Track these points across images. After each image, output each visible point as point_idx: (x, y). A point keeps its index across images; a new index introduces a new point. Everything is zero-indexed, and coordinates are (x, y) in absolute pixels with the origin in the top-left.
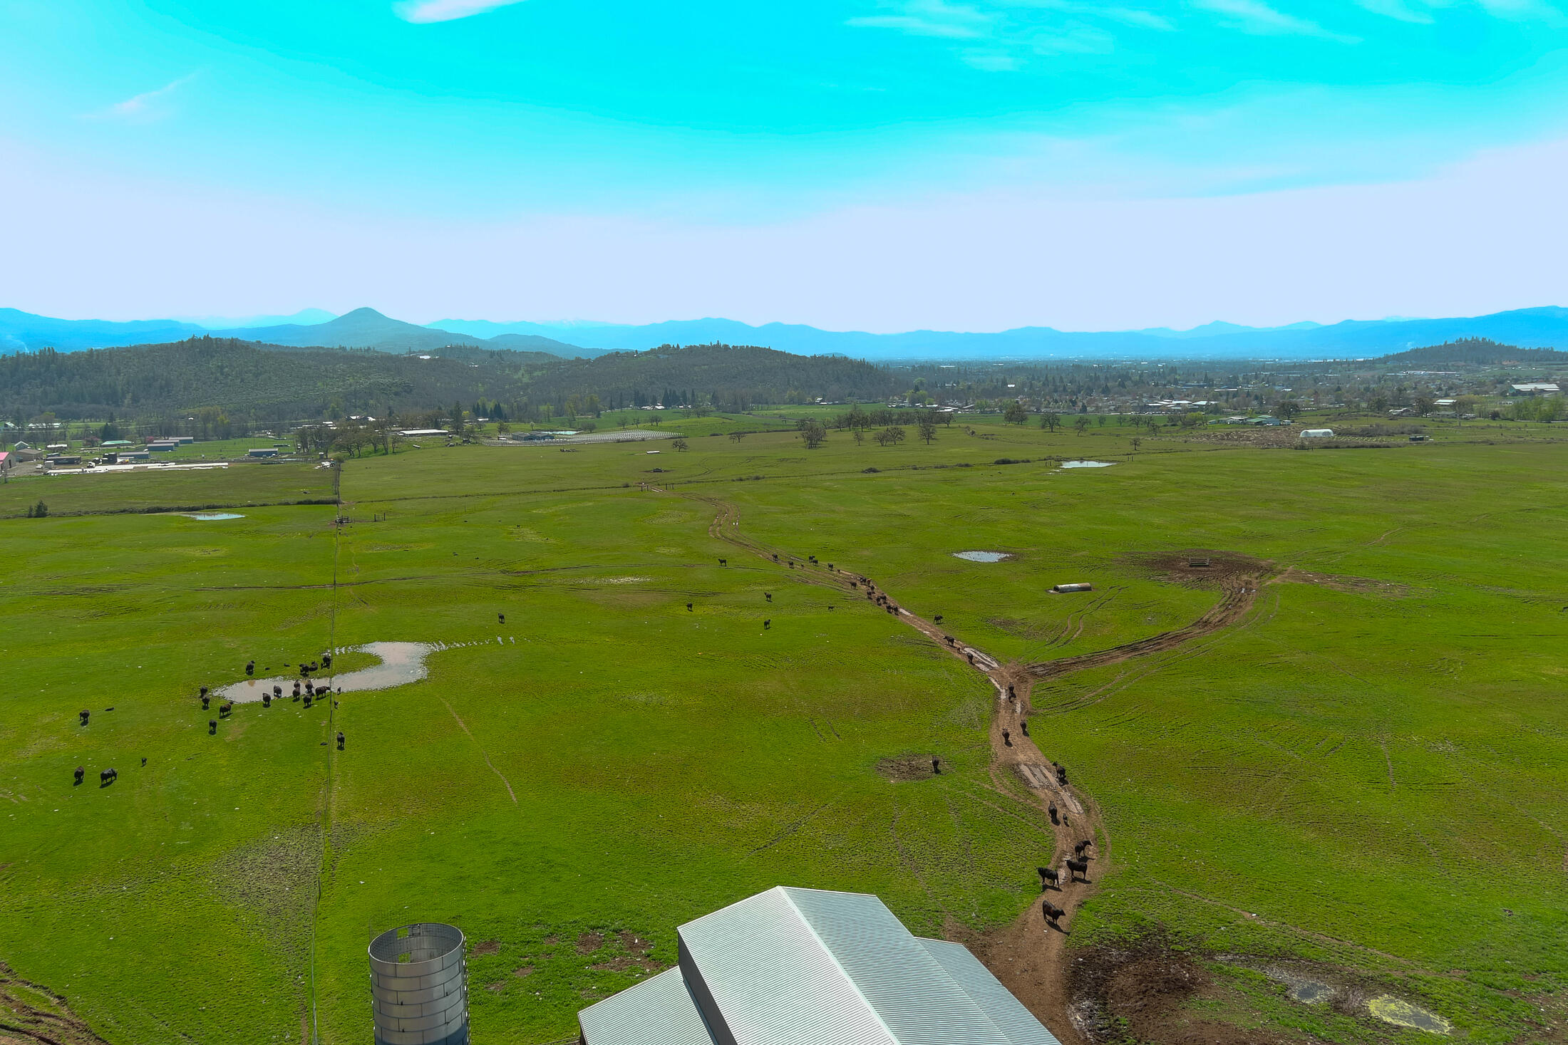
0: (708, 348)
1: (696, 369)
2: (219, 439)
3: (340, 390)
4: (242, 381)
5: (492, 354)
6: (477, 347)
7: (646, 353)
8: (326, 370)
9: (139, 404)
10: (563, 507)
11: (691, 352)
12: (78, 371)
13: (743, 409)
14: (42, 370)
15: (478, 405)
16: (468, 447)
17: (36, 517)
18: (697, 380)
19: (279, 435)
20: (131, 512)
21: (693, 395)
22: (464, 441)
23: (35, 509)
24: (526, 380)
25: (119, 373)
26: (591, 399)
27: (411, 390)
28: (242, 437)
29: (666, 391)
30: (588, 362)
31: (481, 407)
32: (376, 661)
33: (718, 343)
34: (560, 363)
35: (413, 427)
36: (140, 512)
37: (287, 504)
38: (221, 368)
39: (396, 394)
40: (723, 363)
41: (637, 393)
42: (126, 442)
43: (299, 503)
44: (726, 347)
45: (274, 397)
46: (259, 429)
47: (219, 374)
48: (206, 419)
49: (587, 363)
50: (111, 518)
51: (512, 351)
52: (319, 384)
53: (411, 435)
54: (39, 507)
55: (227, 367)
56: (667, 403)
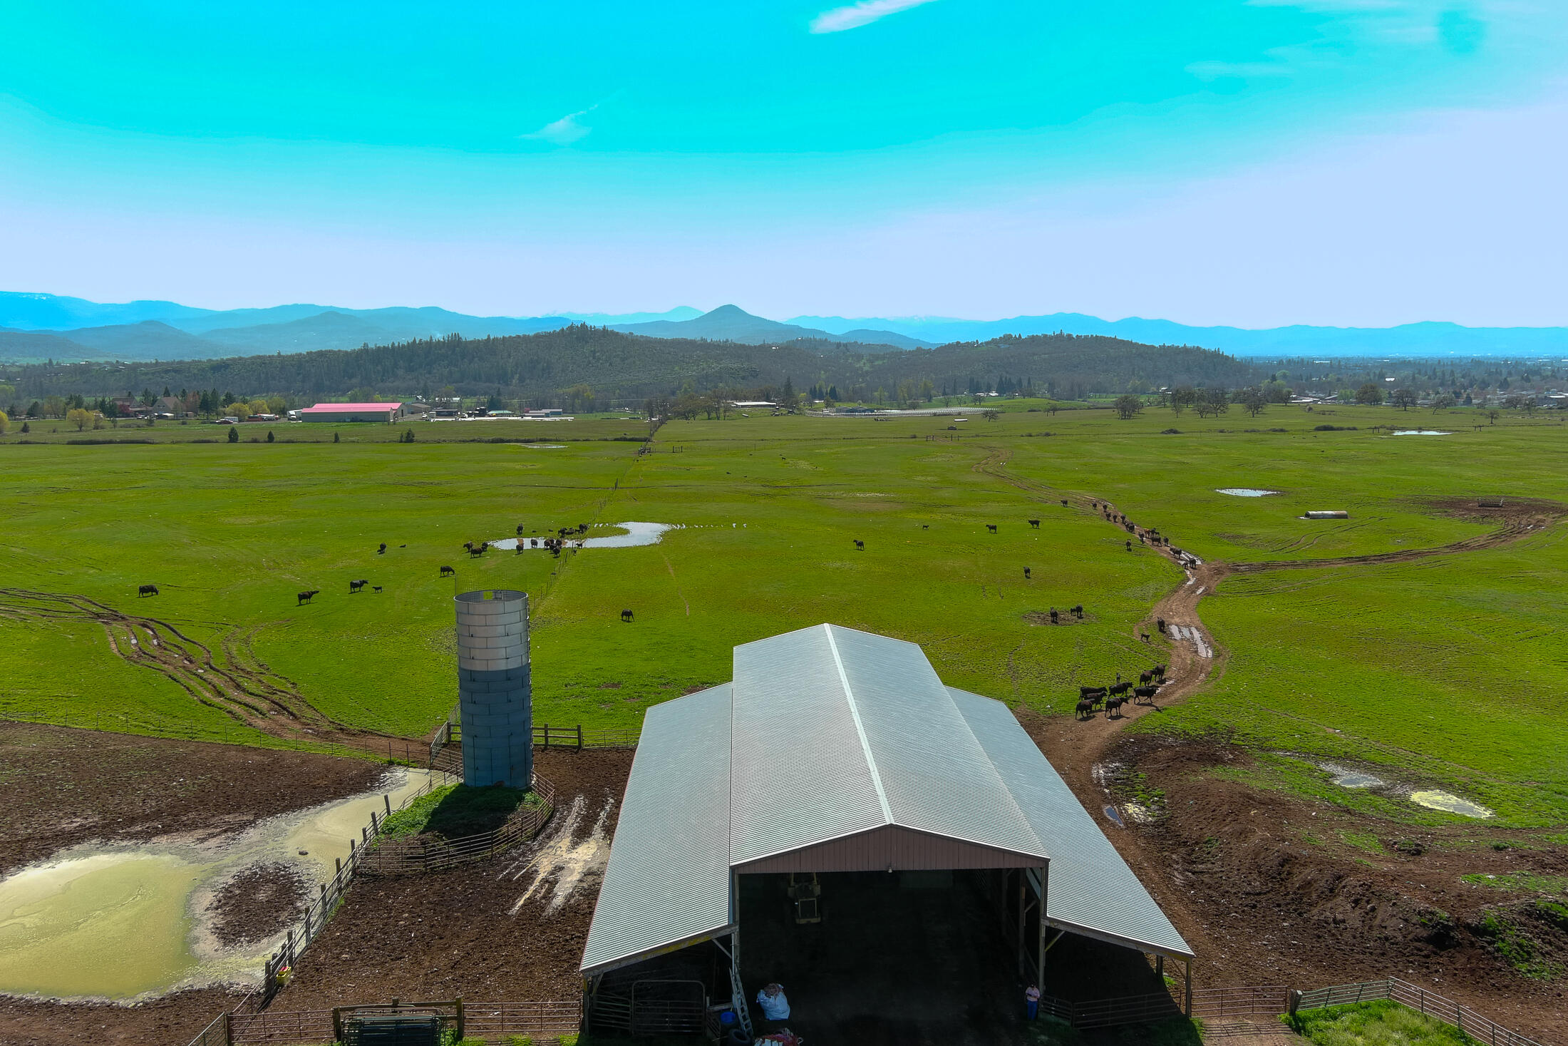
0: (1051, 338)
1: (1036, 358)
3: (694, 373)
5: (839, 345)
6: (826, 340)
7: (987, 343)
9: (524, 384)
10: (843, 449)
11: (1033, 341)
13: (1080, 397)
14: (449, 353)
16: (791, 417)
17: (405, 442)
18: (1036, 369)
20: (479, 442)
21: (1029, 383)
22: (789, 412)
25: (509, 356)
26: (925, 384)
29: (1001, 379)
30: (929, 351)
31: (817, 389)
33: (1061, 333)
34: (901, 352)
35: (746, 399)
36: (486, 442)
37: (606, 440)
39: (743, 378)
40: (1064, 352)
41: (972, 380)
44: (1070, 336)
46: (620, 406)
48: (576, 395)
49: (928, 352)
50: (462, 445)
51: (859, 343)
53: (742, 406)
54: (408, 434)
55: (598, 352)
56: (1001, 391)
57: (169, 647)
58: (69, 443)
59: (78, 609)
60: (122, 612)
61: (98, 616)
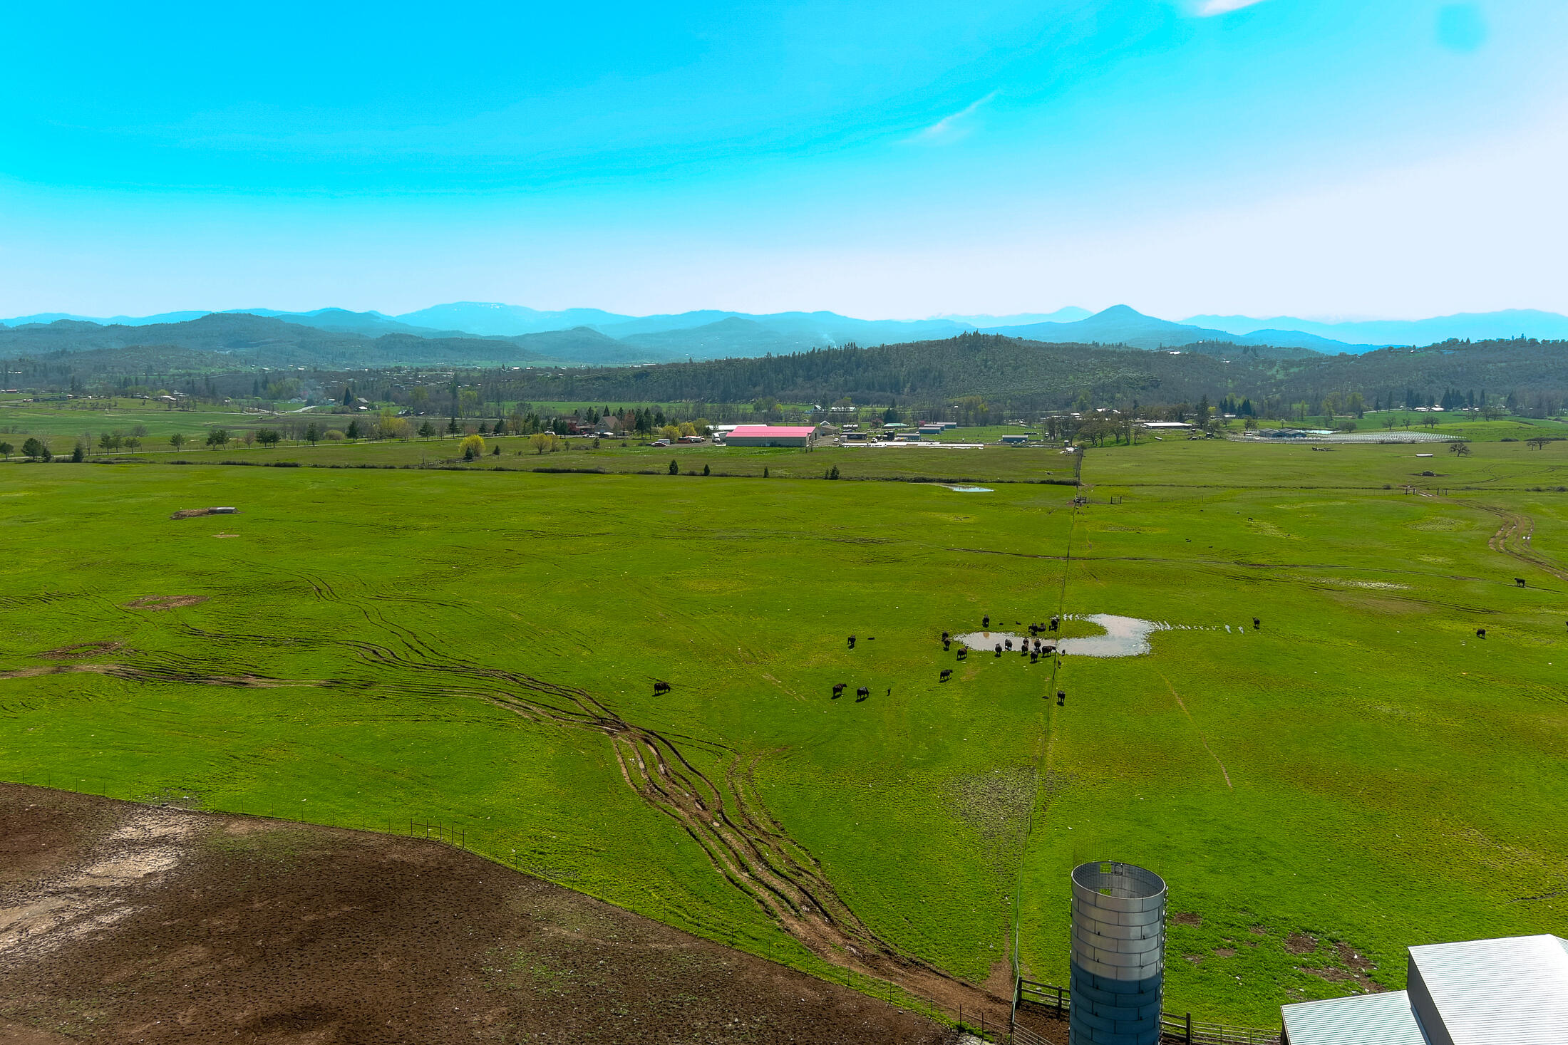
0: (1509, 343)
1: (1490, 366)
2: (977, 426)
3: (1090, 383)
4: (1002, 373)
5: (1246, 349)
6: (1230, 343)
7: (1426, 349)
8: (1078, 365)
9: (916, 393)
10: (1310, 505)
11: (1486, 347)
12: (871, 363)
13: (1550, 414)
14: (846, 362)
15: (1226, 401)
16: (1211, 442)
17: (830, 479)
18: (1489, 379)
19: (1030, 424)
20: (901, 481)
21: (1483, 396)
22: (1208, 436)
23: (830, 472)
24: (1280, 376)
25: (902, 365)
26: (1354, 397)
27: (1158, 385)
28: (997, 424)
29: (1448, 391)
30: (1354, 358)
31: (1228, 403)
32: (1100, 631)
33: (1523, 337)
34: (1321, 359)
35: (1157, 419)
36: (908, 481)
37: (1032, 482)
38: (986, 361)
39: (1143, 388)
40: (1526, 360)
41: (1410, 393)
42: (902, 425)
43: (1043, 482)
44: (1533, 342)
45: (1028, 389)
46: (1013, 418)
47: (983, 367)
48: (969, 407)
49: (1353, 360)
50: (886, 484)
51: (1269, 346)
52: (1071, 377)
53: (1154, 427)
54: (833, 471)
55: (990, 360)
56: (1447, 404)
57: (677, 779)
58: (536, 471)
59: (583, 711)
60: (624, 718)
61: (603, 721)
